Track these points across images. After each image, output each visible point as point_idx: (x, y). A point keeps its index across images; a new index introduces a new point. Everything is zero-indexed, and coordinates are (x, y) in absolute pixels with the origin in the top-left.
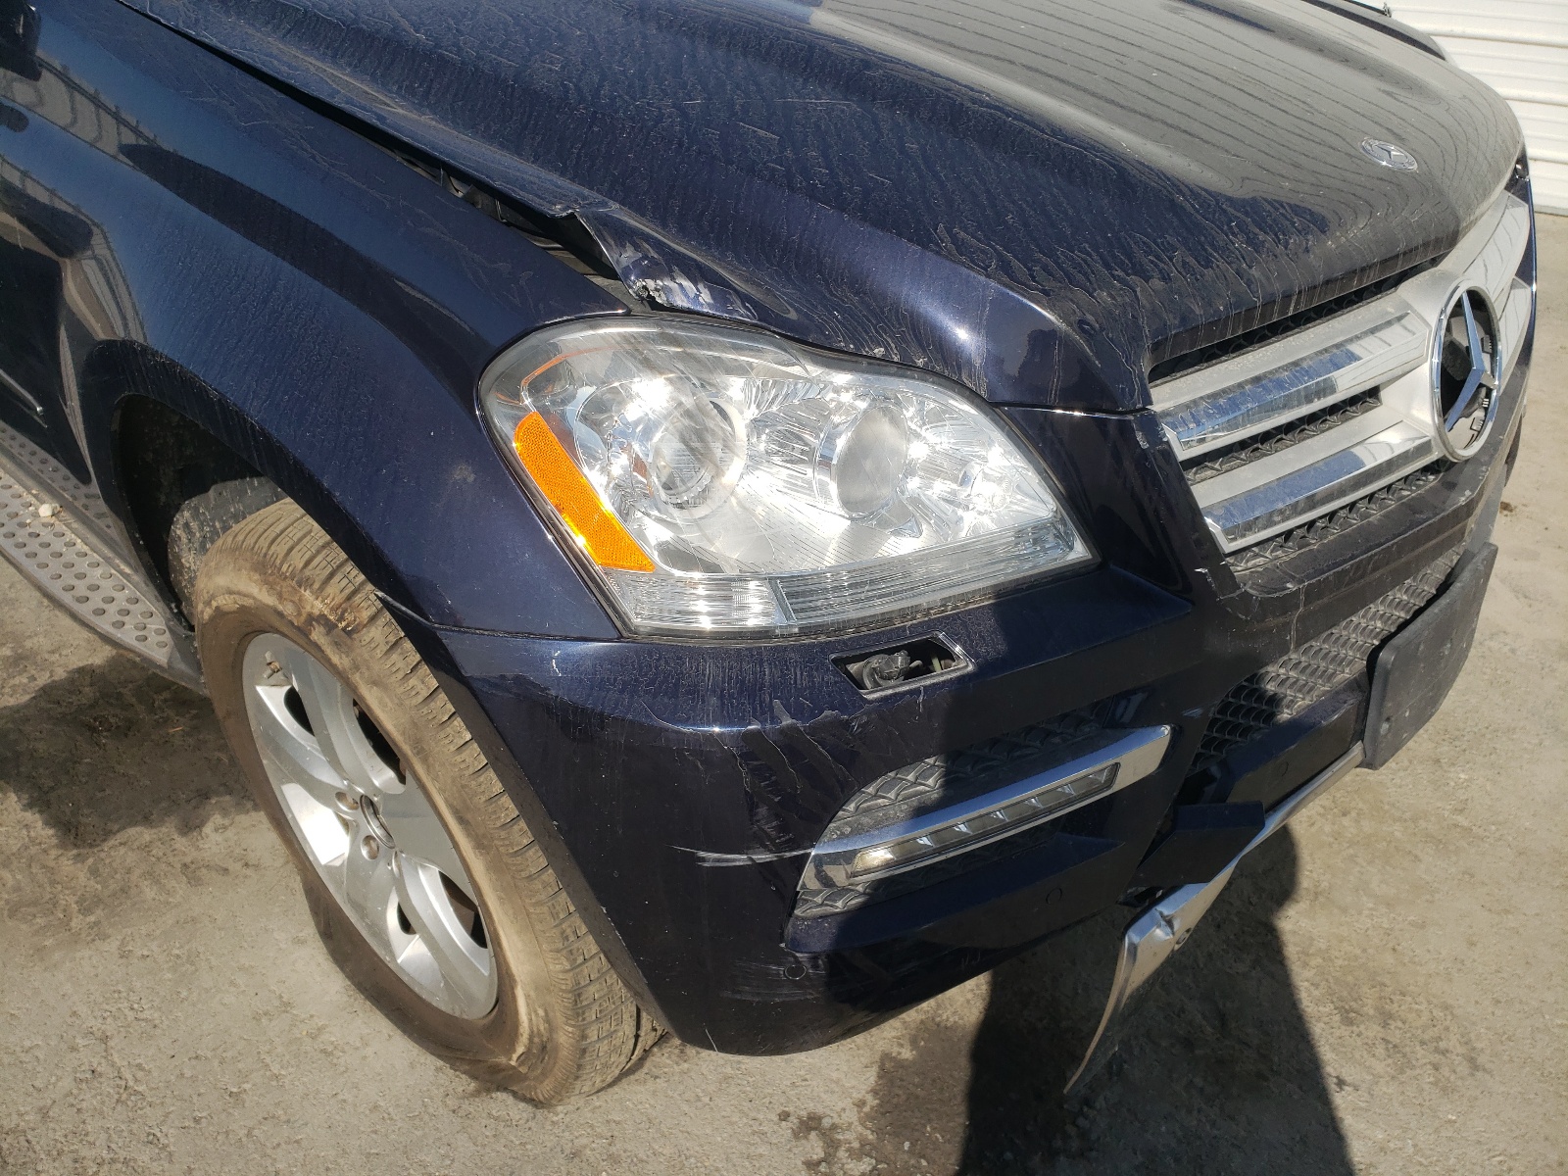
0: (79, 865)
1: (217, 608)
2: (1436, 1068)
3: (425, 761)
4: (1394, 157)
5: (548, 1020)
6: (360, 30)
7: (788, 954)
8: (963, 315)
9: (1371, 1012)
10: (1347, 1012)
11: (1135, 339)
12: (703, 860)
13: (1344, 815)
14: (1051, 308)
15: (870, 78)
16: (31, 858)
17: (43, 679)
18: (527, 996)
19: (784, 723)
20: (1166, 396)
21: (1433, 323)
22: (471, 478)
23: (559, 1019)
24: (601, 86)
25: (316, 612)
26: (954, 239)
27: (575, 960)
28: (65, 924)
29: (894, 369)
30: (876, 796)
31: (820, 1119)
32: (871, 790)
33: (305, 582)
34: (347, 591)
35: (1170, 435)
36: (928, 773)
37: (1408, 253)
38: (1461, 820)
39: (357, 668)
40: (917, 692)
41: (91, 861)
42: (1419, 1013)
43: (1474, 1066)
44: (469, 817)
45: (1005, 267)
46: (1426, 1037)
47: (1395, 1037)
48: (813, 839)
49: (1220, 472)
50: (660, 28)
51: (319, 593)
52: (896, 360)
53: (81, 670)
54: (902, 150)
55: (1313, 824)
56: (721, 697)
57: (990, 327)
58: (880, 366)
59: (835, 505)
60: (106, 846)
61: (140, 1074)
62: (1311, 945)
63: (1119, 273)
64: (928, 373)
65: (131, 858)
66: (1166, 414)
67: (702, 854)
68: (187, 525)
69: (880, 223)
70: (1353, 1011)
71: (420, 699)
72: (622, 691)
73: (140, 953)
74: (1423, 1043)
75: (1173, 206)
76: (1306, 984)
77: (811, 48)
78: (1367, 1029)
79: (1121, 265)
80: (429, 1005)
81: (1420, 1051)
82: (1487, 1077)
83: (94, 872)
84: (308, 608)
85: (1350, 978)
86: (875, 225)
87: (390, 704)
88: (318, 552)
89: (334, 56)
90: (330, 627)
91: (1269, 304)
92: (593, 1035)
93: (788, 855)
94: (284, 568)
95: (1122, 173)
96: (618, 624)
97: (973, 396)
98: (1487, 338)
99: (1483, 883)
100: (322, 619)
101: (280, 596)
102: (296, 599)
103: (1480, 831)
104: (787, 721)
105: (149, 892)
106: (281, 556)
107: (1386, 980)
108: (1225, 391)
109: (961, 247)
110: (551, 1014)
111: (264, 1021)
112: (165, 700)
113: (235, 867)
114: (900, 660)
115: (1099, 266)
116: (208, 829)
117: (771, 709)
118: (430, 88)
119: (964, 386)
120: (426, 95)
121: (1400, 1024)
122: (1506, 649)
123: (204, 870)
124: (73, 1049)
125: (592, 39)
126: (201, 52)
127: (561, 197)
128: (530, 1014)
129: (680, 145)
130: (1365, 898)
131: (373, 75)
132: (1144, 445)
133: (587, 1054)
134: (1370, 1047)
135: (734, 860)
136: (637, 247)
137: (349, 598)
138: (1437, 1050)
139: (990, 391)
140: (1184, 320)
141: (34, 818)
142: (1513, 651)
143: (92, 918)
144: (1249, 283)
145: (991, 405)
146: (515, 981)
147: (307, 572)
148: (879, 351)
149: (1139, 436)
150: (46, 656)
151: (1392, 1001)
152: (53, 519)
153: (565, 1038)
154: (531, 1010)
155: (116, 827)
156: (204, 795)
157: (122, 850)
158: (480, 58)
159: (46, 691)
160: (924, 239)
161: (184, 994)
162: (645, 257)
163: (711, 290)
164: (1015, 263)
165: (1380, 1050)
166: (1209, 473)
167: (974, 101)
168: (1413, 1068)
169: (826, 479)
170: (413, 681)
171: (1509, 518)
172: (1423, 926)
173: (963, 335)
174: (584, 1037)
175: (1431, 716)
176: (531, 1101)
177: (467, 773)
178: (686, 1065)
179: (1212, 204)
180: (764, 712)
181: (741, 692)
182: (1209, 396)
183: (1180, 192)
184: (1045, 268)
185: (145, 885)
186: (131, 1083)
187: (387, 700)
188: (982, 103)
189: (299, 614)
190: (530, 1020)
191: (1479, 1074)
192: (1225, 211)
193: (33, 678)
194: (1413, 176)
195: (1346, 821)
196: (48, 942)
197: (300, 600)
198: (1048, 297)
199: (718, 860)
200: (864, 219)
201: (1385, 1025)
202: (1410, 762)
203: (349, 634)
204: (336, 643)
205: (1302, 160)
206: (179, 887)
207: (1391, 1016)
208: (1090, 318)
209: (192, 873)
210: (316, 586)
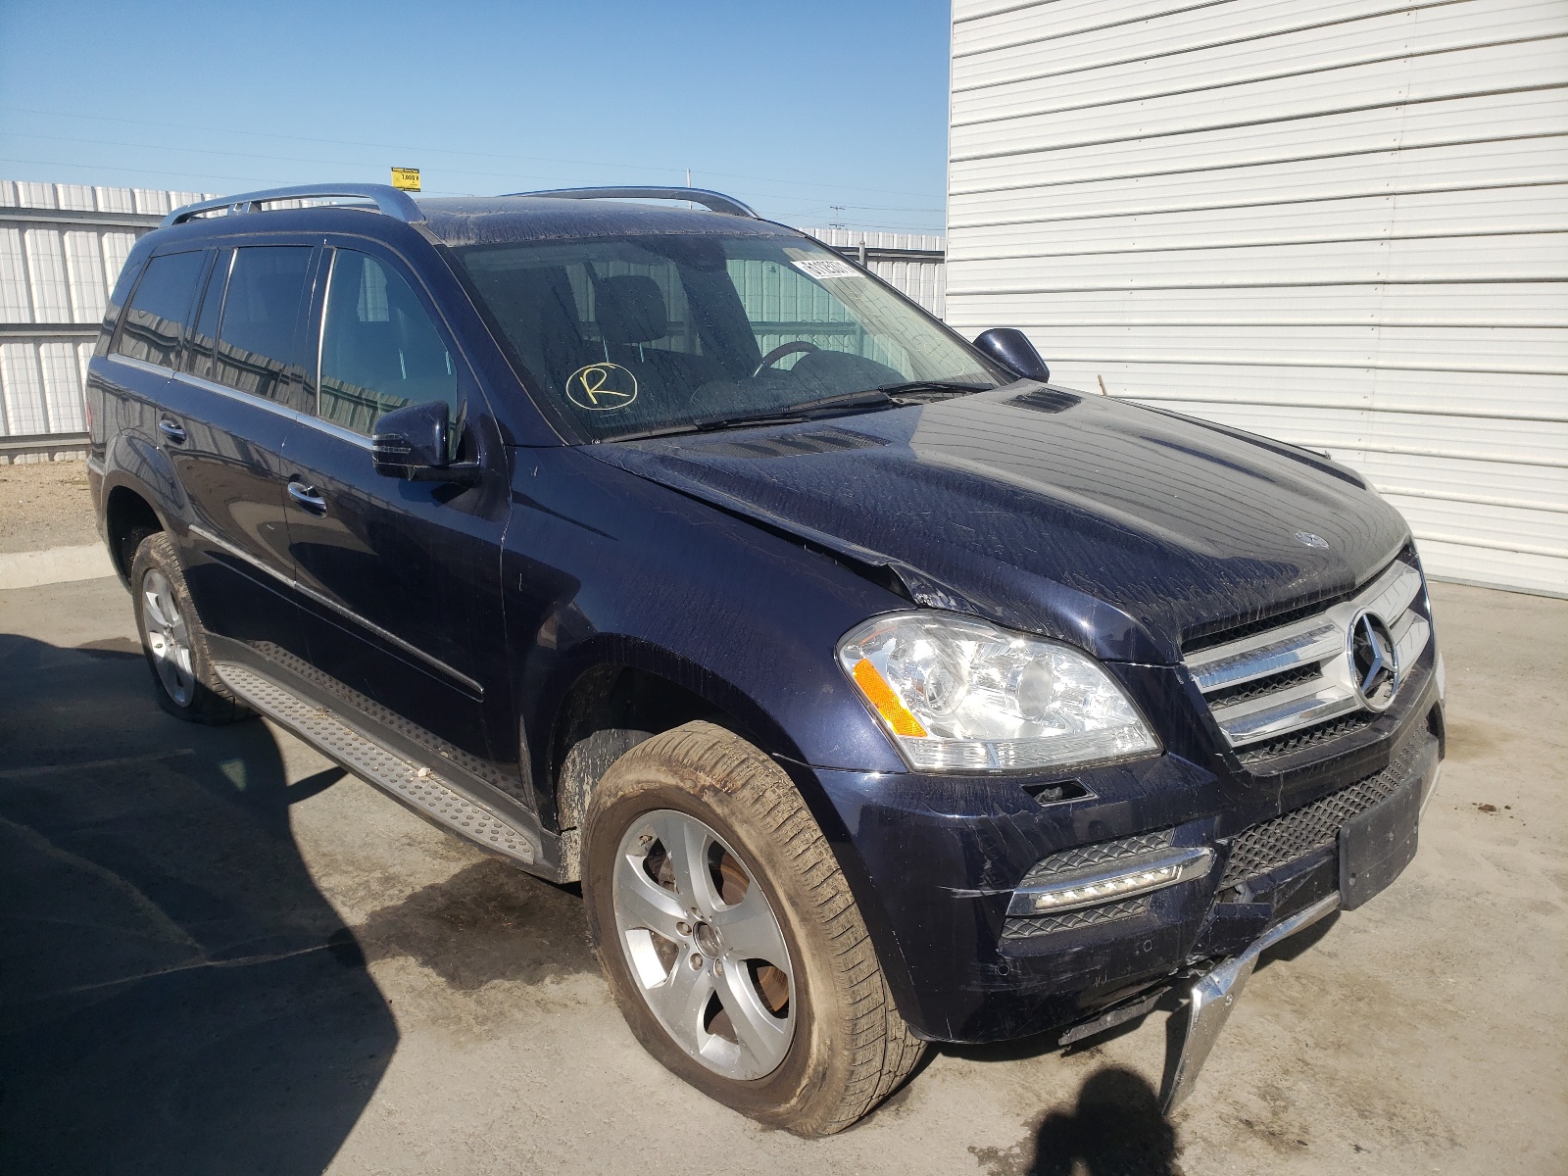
0: (468, 998)
1: (622, 796)
2: (1426, 1143)
3: (773, 867)
4: (1314, 541)
5: (831, 1049)
6: (741, 477)
7: (1000, 956)
8: (1083, 614)
9: (1380, 1112)
10: (1363, 1111)
11: (1173, 627)
12: (955, 894)
13: (1360, 1000)
14: (1128, 612)
15: (1017, 500)
16: (436, 994)
17: (408, 892)
18: (821, 1030)
19: (1000, 815)
20: (1191, 661)
21: (1347, 630)
22: (832, 691)
23: (839, 1045)
24: (876, 505)
25: (708, 784)
26: (1074, 578)
27: (856, 998)
28: (469, 1029)
29: (1048, 640)
30: (1045, 868)
31: (997, 1152)
32: (1044, 864)
33: (702, 768)
34: (727, 772)
35: (1196, 679)
36: (1074, 858)
37: (1325, 592)
38: (1450, 1007)
39: (733, 814)
40: (1069, 805)
41: (475, 996)
42: (1415, 1115)
43: (1453, 1142)
44: (797, 900)
45: (1101, 591)
46: (1420, 1127)
47: (1398, 1124)
48: (1015, 883)
49: (1227, 706)
50: (897, 475)
51: (709, 773)
52: (1048, 635)
53: (432, 887)
54: (1041, 536)
55: (1336, 1005)
56: (966, 801)
57: (1098, 620)
58: (1040, 638)
59: (1018, 712)
60: (483, 988)
61: (544, 1110)
62: (1336, 1074)
63: (1162, 595)
64: (1065, 642)
65: (501, 996)
66: (1192, 669)
67: (954, 890)
68: (574, 761)
69: (1034, 571)
70: (1366, 1110)
71: (773, 829)
72: (912, 798)
73: (523, 1048)
74: (1417, 1130)
75: (1189, 565)
76: (1333, 1095)
77: (983, 484)
78: (1377, 1121)
79: (1162, 592)
80: (725, 1079)
81: (1415, 1134)
82: (1463, 1149)
83: (479, 1002)
84: (702, 783)
85: (1365, 1093)
86: (1031, 571)
87: (754, 833)
88: (705, 752)
89: (730, 489)
90: (716, 791)
91: (1244, 615)
92: (860, 1059)
93: (1002, 891)
94: (685, 761)
95: (1160, 546)
96: (908, 766)
97: (1089, 655)
98: (1387, 643)
99: (1465, 1044)
100: (711, 787)
101: (682, 779)
102: (694, 778)
103: (1464, 1014)
104: (1002, 814)
105: (518, 1015)
106: (682, 755)
107: (1392, 1095)
108: (1224, 659)
109: (1078, 582)
110: (835, 1042)
111: (615, 1087)
112: (495, 907)
113: (572, 1004)
114: (1057, 791)
115: (1152, 593)
116: (547, 980)
117: (993, 807)
118: (784, 505)
119: (1084, 650)
120: (783, 509)
121: (1401, 1119)
122: (1488, 903)
123: (551, 1005)
124: (498, 1095)
125: (863, 481)
126: (663, 489)
127: (877, 558)
128: (819, 1045)
129: (925, 534)
130: (1375, 1050)
131: (753, 499)
132: (1182, 682)
133: (854, 1076)
134: (1380, 1131)
135: (973, 894)
136: (918, 580)
137: (728, 775)
138: (1427, 1134)
139: (1098, 652)
140: (1198, 619)
141: (428, 970)
142: (1494, 905)
143: (486, 1027)
144: (1232, 602)
145: (1099, 660)
146: (814, 1018)
147: (701, 762)
148: (1039, 631)
149: (1178, 677)
150: (406, 878)
151: (1396, 1107)
152: (428, 779)
153: (841, 1064)
154: (822, 1041)
155: (485, 978)
156: (540, 963)
157: (493, 991)
158: (809, 491)
159: (412, 898)
160: (1059, 579)
161: (559, 1070)
162: (923, 585)
163: (956, 600)
164: (1106, 590)
165: (1387, 1133)
166: (1220, 706)
167: (1076, 512)
168: (1410, 1143)
169: (1013, 698)
170: (768, 819)
171: (1493, 817)
172: (1419, 1066)
173: (1085, 625)
174: (854, 1060)
175: (1388, 885)
176: (801, 1135)
177: (799, 872)
178: (901, 1121)
179: (1209, 562)
180: (990, 810)
181: (976, 798)
182: (1217, 661)
183: (1192, 558)
184: (1123, 592)
185: (515, 1011)
186: (539, 1114)
187: (752, 831)
188: (1080, 513)
189: (696, 786)
190: (819, 1050)
191: (1456, 1148)
192: (1217, 567)
193: (401, 891)
194: (1325, 551)
195: (1361, 1004)
196: (462, 1039)
197: (697, 778)
198: (1125, 606)
199: (964, 894)
200: (1026, 569)
201: (1391, 1119)
202: (1411, 971)
203: (730, 795)
204: (720, 801)
205: (1261, 542)
206: (539, 1014)
207: (1394, 1114)
208: (1149, 617)
209: (543, 1005)
210: (708, 769)
